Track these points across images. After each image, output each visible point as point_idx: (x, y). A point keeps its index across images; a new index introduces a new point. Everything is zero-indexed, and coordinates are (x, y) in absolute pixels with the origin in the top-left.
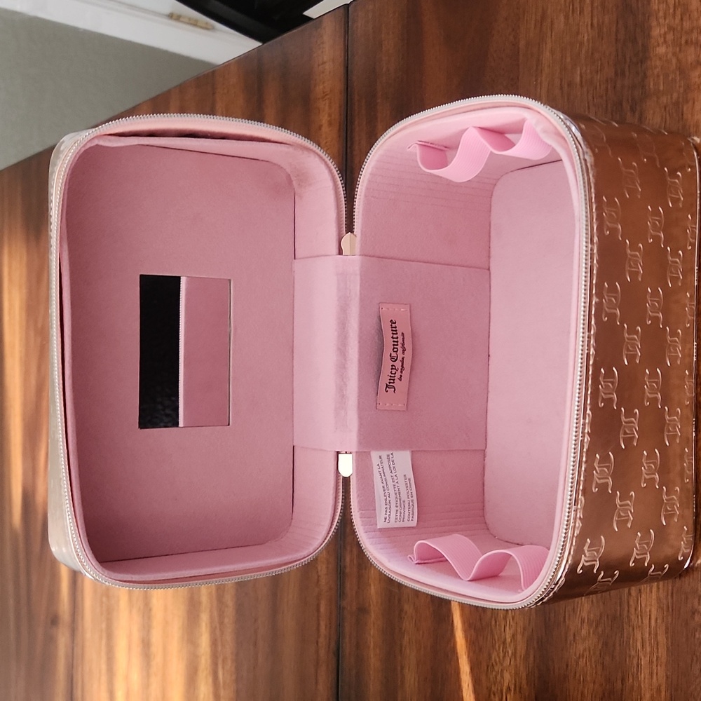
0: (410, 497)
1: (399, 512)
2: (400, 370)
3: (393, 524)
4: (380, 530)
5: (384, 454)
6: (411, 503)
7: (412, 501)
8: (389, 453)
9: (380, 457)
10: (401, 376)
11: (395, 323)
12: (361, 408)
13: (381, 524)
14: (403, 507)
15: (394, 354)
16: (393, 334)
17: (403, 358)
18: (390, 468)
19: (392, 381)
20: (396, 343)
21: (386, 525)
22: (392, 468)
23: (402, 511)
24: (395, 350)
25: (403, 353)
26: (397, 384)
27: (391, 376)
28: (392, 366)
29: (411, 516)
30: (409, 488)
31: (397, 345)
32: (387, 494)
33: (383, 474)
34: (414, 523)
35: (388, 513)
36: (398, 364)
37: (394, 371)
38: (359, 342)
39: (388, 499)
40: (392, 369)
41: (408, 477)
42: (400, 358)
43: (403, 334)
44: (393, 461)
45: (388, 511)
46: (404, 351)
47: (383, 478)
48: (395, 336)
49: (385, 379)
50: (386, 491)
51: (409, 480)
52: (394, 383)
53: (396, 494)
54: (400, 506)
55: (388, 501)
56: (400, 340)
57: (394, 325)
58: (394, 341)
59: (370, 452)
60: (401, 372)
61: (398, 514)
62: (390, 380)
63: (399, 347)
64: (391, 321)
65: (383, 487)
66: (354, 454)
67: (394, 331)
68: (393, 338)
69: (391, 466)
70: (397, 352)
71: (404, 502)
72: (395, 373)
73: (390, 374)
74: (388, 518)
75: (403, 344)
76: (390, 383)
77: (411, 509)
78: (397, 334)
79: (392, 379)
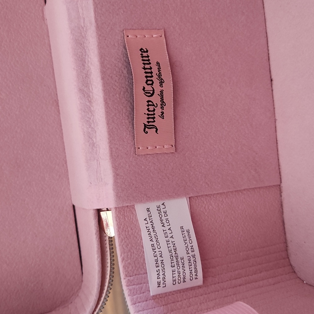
0: (190, 251)
1: (176, 272)
2: (159, 106)
3: (170, 287)
4: (155, 297)
5: (153, 206)
6: (192, 259)
7: (194, 256)
8: (160, 203)
9: (148, 210)
10: (163, 113)
11: (147, 51)
12: (114, 157)
13: (154, 290)
14: (181, 266)
15: (148, 88)
16: (144, 64)
17: (162, 92)
18: (162, 220)
19: (150, 120)
20: (150, 75)
21: (161, 290)
22: (164, 221)
23: (181, 270)
24: (149, 82)
25: (161, 85)
26: (158, 122)
27: (148, 115)
28: (148, 101)
29: (194, 274)
30: (188, 241)
31: (152, 76)
32: (158, 253)
33: (151, 230)
34: (200, 281)
35: (161, 276)
36: (156, 99)
37: (151, 108)
38: (103, 78)
39: (160, 259)
40: (148, 105)
41: (185, 228)
42: (157, 92)
43: (158, 63)
44: (165, 213)
45: (161, 273)
46: (161, 83)
47: (152, 234)
48: (147, 66)
49: (141, 118)
50: (157, 250)
51: (188, 231)
52: (154, 121)
53: (170, 251)
54: (178, 265)
55: (159, 262)
56: (155, 70)
57: (145, 54)
58: (146, 73)
59: (134, 205)
60: (162, 108)
61: (176, 275)
62: (148, 118)
63: (155, 78)
64: (141, 49)
65: (153, 245)
66: (114, 210)
67: (146, 60)
68: (144, 68)
69: (163, 218)
70: (152, 84)
71: (182, 259)
72: (154, 110)
73: (147, 112)
74: (162, 282)
75: (160, 75)
76: (148, 122)
77: (193, 266)
78: (150, 63)
79: (151, 116)
